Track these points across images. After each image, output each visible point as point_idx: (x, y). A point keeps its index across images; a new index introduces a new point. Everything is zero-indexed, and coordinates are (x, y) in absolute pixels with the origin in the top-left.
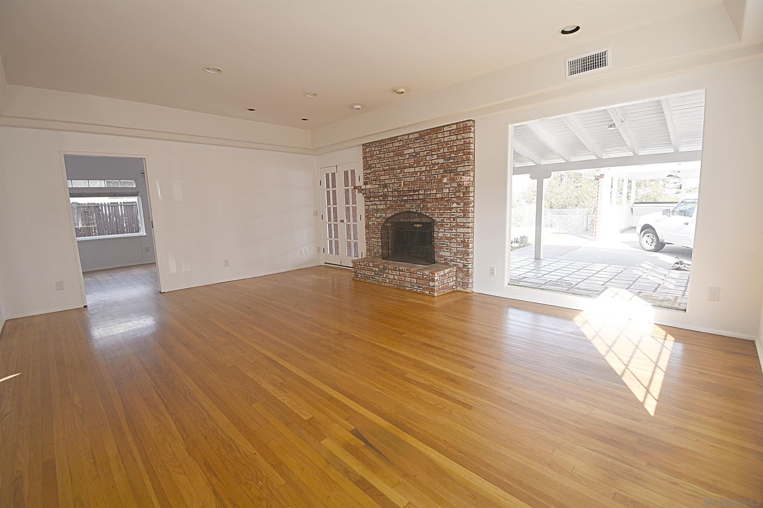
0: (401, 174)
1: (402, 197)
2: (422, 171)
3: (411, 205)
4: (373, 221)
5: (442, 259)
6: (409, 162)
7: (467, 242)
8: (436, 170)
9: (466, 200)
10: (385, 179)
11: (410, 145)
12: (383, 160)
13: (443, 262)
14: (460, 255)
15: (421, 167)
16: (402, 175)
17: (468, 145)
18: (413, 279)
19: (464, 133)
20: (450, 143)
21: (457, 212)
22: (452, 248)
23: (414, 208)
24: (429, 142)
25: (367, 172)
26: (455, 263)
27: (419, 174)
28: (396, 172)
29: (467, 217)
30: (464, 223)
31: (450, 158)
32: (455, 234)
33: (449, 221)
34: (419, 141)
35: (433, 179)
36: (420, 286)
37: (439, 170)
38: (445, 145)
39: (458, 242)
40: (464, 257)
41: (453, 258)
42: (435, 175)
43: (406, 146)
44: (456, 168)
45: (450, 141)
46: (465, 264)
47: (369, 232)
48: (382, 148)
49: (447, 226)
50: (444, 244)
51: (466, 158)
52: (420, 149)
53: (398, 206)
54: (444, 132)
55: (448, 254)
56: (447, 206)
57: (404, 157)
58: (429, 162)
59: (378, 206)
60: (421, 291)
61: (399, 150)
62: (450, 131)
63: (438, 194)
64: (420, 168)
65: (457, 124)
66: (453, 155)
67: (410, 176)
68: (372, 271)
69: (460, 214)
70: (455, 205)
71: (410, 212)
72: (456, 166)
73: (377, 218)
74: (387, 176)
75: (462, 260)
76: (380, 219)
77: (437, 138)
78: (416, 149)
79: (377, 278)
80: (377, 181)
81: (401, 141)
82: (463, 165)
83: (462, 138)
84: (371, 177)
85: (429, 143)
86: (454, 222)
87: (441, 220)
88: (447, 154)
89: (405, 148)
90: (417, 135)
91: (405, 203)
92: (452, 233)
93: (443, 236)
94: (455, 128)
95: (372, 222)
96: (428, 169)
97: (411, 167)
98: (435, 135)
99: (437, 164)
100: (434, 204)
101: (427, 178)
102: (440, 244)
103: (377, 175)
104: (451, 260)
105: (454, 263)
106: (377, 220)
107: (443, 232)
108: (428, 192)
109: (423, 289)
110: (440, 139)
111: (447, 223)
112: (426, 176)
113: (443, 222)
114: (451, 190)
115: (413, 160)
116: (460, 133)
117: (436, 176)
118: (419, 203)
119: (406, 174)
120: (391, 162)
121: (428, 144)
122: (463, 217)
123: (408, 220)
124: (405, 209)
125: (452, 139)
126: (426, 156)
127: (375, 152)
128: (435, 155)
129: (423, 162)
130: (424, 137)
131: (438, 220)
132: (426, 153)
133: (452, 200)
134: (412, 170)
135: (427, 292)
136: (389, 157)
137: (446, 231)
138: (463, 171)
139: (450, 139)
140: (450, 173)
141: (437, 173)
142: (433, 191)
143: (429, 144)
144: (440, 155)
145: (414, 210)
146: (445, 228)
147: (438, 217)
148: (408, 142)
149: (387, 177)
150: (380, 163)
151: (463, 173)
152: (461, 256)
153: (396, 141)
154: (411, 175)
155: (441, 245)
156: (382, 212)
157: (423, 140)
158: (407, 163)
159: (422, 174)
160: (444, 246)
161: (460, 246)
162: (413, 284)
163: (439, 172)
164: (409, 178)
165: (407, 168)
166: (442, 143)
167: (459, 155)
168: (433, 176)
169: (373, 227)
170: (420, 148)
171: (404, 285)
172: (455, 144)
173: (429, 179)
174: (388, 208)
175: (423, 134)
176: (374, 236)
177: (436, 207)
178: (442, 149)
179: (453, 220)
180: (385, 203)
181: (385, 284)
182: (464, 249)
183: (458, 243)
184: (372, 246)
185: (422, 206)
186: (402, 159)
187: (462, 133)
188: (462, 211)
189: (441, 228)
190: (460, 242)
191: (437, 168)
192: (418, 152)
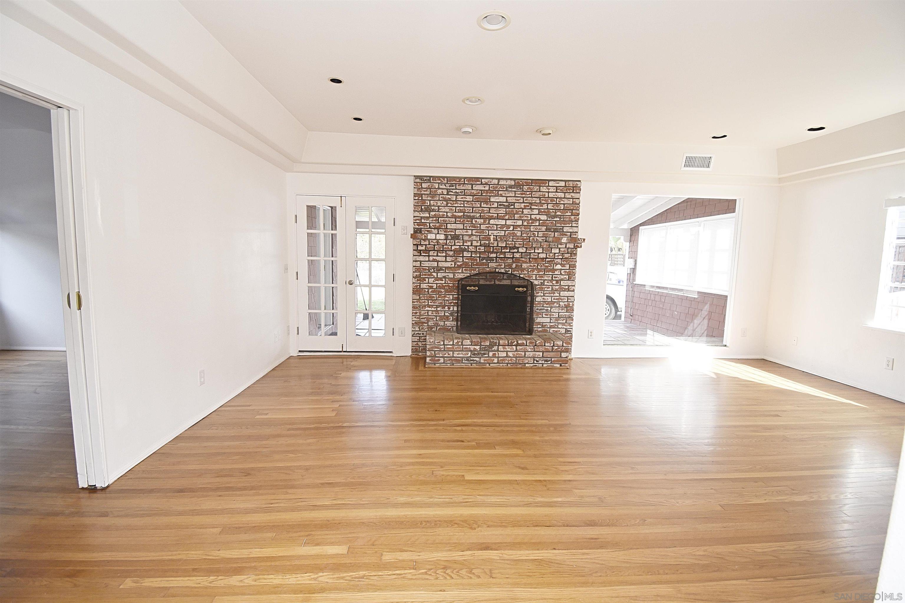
0: (483, 225)
1: (487, 253)
2: (516, 225)
3: (498, 264)
4: (428, 283)
5: (539, 326)
6: (498, 212)
7: (571, 306)
8: (536, 227)
9: (572, 262)
10: (455, 228)
11: (500, 193)
12: (453, 204)
13: (541, 329)
14: (563, 320)
15: (516, 221)
16: (486, 227)
17: (577, 206)
18: (537, 353)
19: (573, 192)
20: (556, 200)
21: (561, 274)
22: (553, 313)
23: (503, 268)
24: (528, 193)
25: (421, 216)
26: (556, 329)
27: (511, 228)
28: (476, 221)
29: (573, 280)
30: (569, 286)
31: (556, 216)
32: (558, 297)
33: (551, 284)
34: (514, 190)
35: (532, 237)
36: (547, 360)
37: (540, 227)
38: (549, 201)
39: (561, 306)
40: (567, 322)
41: (554, 324)
42: (535, 232)
43: (494, 192)
44: (562, 228)
45: (556, 198)
46: (568, 329)
47: (420, 297)
48: (452, 188)
49: (548, 290)
50: (543, 309)
51: (574, 218)
52: (515, 199)
53: (476, 265)
54: (549, 186)
55: (548, 320)
56: (549, 268)
57: (490, 205)
58: (528, 217)
59: (439, 263)
60: (549, 365)
61: (482, 195)
62: (557, 187)
63: (541, 254)
64: (514, 221)
65: (565, 181)
66: (558, 213)
67: (499, 229)
69: (565, 276)
70: (559, 267)
71: (495, 272)
72: (563, 225)
73: (437, 279)
74: (460, 225)
75: (565, 325)
76: (443, 281)
77: (540, 191)
78: (508, 199)
79: (477, 359)
80: (441, 230)
81: (486, 184)
82: (570, 225)
83: (571, 197)
84: (430, 223)
85: (529, 194)
86: (557, 285)
87: (540, 282)
88: (552, 211)
89: (492, 195)
90: (513, 183)
91: (489, 261)
92: (554, 297)
93: (542, 300)
94: (563, 185)
95: (426, 284)
96: (526, 224)
97: (498, 218)
98: (537, 187)
99: (538, 220)
100: (532, 264)
101: (523, 234)
102: (537, 309)
103: (442, 222)
104: (551, 327)
105: (554, 329)
106: (437, 282)
107: (542, 296)
108: (531, 251)
109: (551, 363)
110: (544, 193)
111: (548, 286)
112: (523, 232)
113: (542, 285)
114: (561, 251)
115: (504, 211)
116: (569, 191)
117: (536, 233)
118: (510, 263)
119: (493, 227)
120: (468, 208)
121: (527, 196)
122: (568, 280)
123: (493, 283)
124: (488, 269)
125: (559, 197)
126: (523, 209)
127: (439, 191)
128: (536, 210)
129: (519, 215)
130: (522, 187)
131: (536, 282)
132: (524, 205)
133: (556, 261)
134: (503, 222)
135: (557, 365)
136: (464, 201)
137: (546, 295)
138: (571, 232)
139: (556, 195)
140: (554, 232)
141: (537, 230)
142: (538, 250)
143: (529, 196)
144: (543, 210)
145: (503, 271)
146: (545, 292)
147: (536, 279)
148: (499, 187)
149: (461, 226)
150: (447, 206)
151: (570, 233)
152: (564, 321)
153: (478, 183)
154: (500, 228)
155: (539, 310)
156: (447, 271)
157: (519, 190)
158: (495, 212)
159: (517, 229)
160: (543, 311)
161: (563, 311)
162: (538, 359)
163: (540, 229)
164: (496, 232)
165: (494, 219)
166: (546, 198)
167: (566, 214)
168: (532, 233)
169: (428, 291)
170: (516, 198)
171: (522, 362)
172: (562, 202)
173: (526, 236)
174: (459, 267)
175: (521, 183)
176: (430, 304)
177: (534, 268)
178: (546, 204)
179: (556, 283)
180: (455, 260)
181: (491, 365)
182: (568, 314)
183: (560, 307)
184: (424, 317)
185: (514, 266)
186: (487, 206)
187: (571, 193)
188: (567, 273)
189: (540, 292)
190: (564, 306)
191: (537, 224)
192: (512, 203)
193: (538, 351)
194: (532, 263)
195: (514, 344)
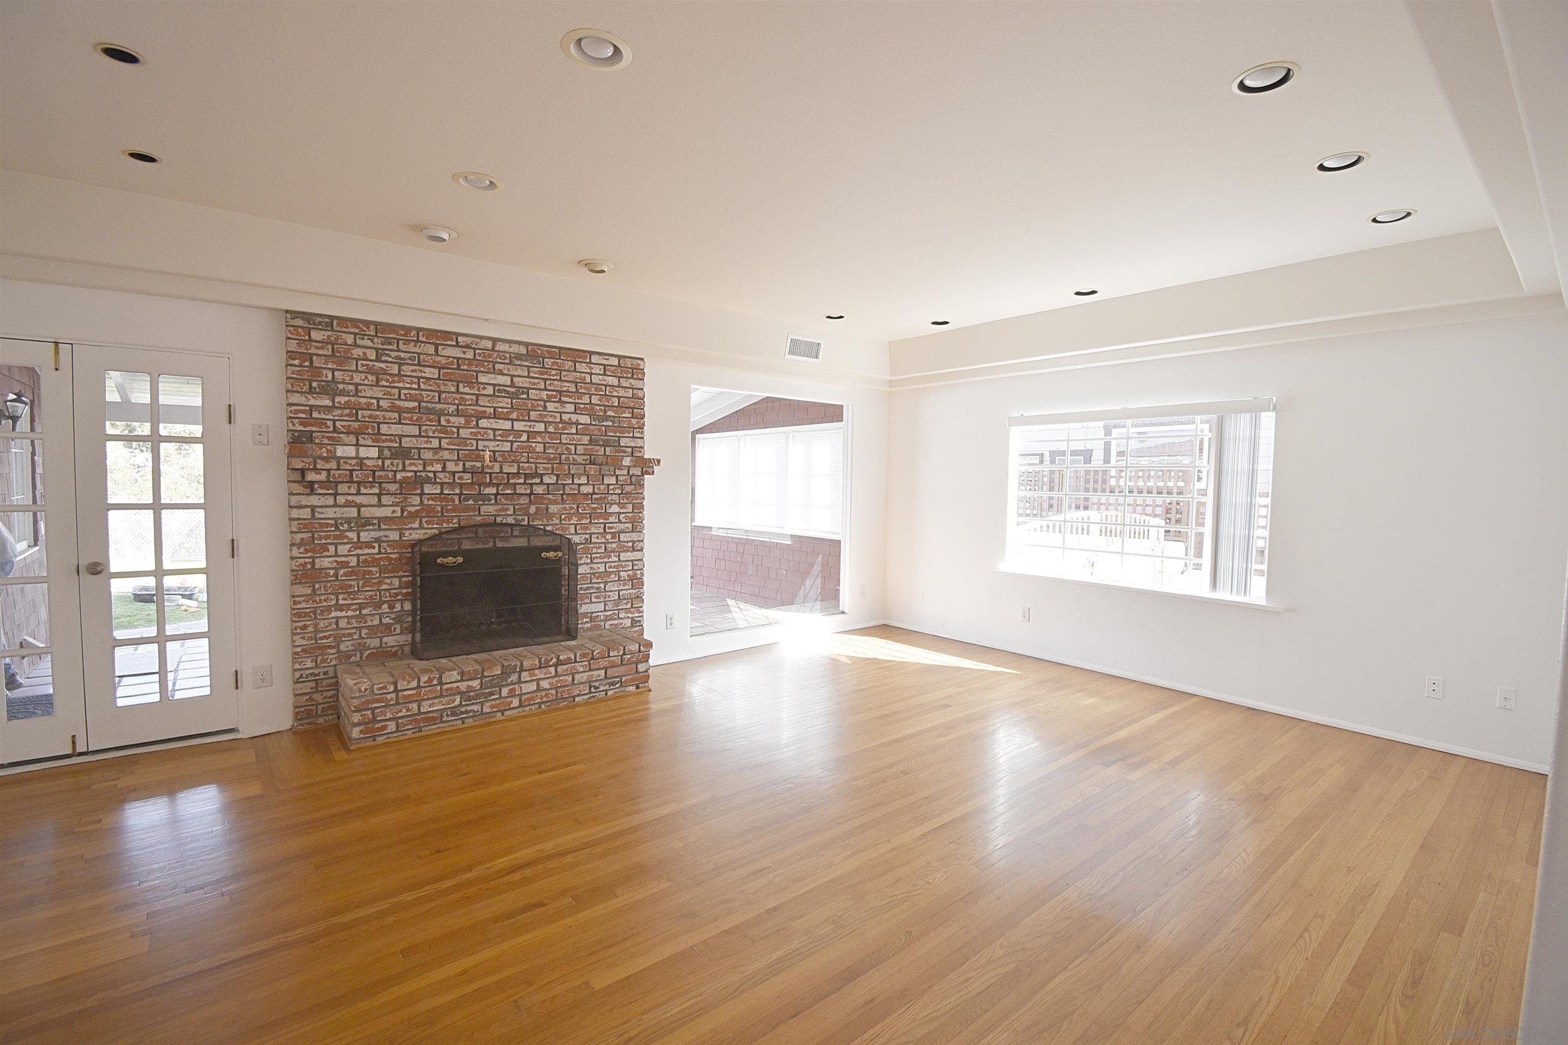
0: (465, 430)
1: (477, 487)
2: (535, 432)
3: (500, 507)
4: (336, 555)
5: (585, 620)
6: (496, 405)
7: (639, 576)
8: (571, 436)
9: (637, 499)
10: (401, 433)
11: (497, 366)
12: (393, 382)
13: (588, 625)
14: (626, 604)
15: (532, 424)
16: (471, 433)
17: (641, 402)
19: (632, 378)
20: (604, 389)
21: (620, 522)
22: (609, 593)
23: (510, 515)
24: (554, 372)
25: (310, 403)
26: (616, 622)
27: (524, 437)
28: (448, 421)
29: (640, 531)
30: (634, 542)
31: (607, 418)
32: (616, 564)
33: (603, 541)
34: (526, 364)
35: (564, 454)
36: (614, 681)
37: (578, 437)
38: (593, 389)
39: (623, 579)
40: (634, 606)
41: (612, 612)
42: (569, 446)
43: (486, 364)
44: (617, 439)
45: (606, 386)
46: (636, 619)
47: (314, 590)
48: (389, 347)
49: (599, 551)
50: (592, 588)
51: (637, 423)
52: (530, 382)
53: (453, 510)
54: (590, 362)
55: (601, 607)
56: (599, 511)
57: (479, 390)
58: (555, 417)
59: (362, 509)
60: (617, 690)
61: (458, 368)
62: (605, 366)
63: (583, 486)
64: (529, 424)
65: (619, 357)
66: (610, 413)
67: (499, 438)
68: (455, 694)
69: (627, 525)
70: (615, 509)
71: (495, 524)
72: (618, 434)
73: (359, 545)
74: (412, 427)
75: (630, 612)
76: (374, 547)
77: (575, 371)
78: (516, 380)
79: (476, 708)
80: (366, 436)
81: (467, 346)
82: (631, 435)
83: (629, 386)
84: (334, 421)
85: (556, 375)
86: (614, 542)
87: (583, 538)
88: (598, 408)
89: (482, 369)
90: (523, 350)
91: (480, 503)
92: (610, 564)
93: (589, 572)
94: (615, 364)
95: (330, 559)
96: (553, 431)
97: (496, 416)
98: (570, 363)
99: (574, 423)
100: (567, 506)
101: (548, 449)
102: (581, 589)
103: (367, 419)
104: (607, 619)
105: (612, 622)
106: (359, 552)
107: (588, 564)
108: (566, 481)
109: (621, 686)
110: (583, 375)
111: (597, 545)
112: (547, 445)
113: (588, 544)
114: (620, 481)
115: (508, 403)
116: (625, 376)
117: (573, 447)
118: (524, 504)
119: (486, 433)
120: (429, 393)
121: (552, 377)
122: (632, 531)
123: (490, 545)
124: (479, 519)
125: (610, 383)
126: (545, 402)
127: (357, 352)
128: (570, 405)
129: (538, 413)
130: (541, 359)
131: (576, 539)
132: (547, 395)
133: (609, 499)
134: (507, 425)
135: (631, 687)
136: (419, 378)
137: (595, 561)
138: (632, 447)
139: (605, 381)
140: (605, 446)
141: (574, 442)
142: (579, 479)
143: (555, 377)
144: (582, 406)
145: (510, 520)
146: (593, 556)
147: (576, 533)
148: (494, 356)
149: (414, 430)
150: (377, 385)
151: (631, 449)
152: (629, 606)
153: (449, 343)
154: (500, 435)
155: (585, 590)
156: (383, 527)
157: (536, 365)
158: (490, 405)
159: (536, 439)
160: (591, 591)
161: (626, 587)
162: (597, 684)
163: (579, 441)
164: (492, 444)
165: (489, 418)
166: (586, 383)
167: (624, 415)
168: (564, 447)
169: (336, 575)
170: (531, 380)
171: (569, 694)
172: (615, 394)
173: (554, 452)
174: (413, 516)
175: (539, 352)
176: (341, 602)
177: (572, 512)
178: (588, 396)
179: (612, 538)
180: (401, 502)
181: (507, 713)
182: (634, 591)
183: (621, 581)
184: (327, 634)
185: (533, 509)
186: (472, 392)
187: (629, 378)
188: (630, 519)
189: (585, 556)
190: (627, 578)
191: (574, 431)
192: (524, 388)
193: (597, 669)
194: (567, 504)
195: (551, 663)
